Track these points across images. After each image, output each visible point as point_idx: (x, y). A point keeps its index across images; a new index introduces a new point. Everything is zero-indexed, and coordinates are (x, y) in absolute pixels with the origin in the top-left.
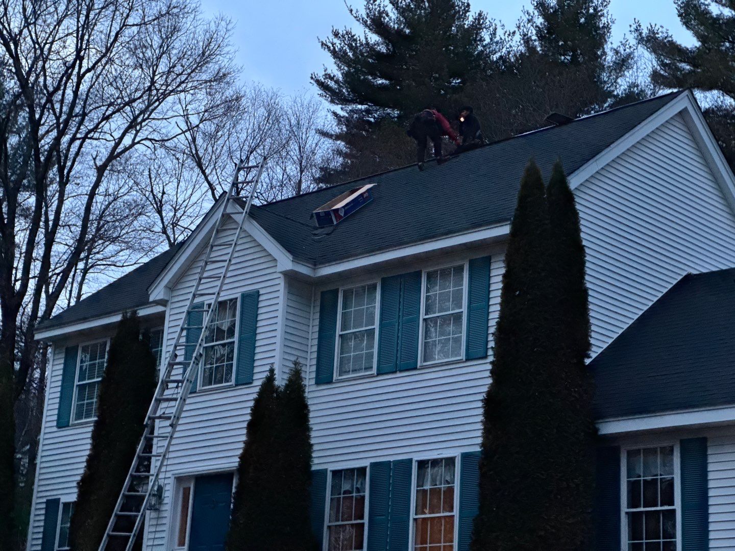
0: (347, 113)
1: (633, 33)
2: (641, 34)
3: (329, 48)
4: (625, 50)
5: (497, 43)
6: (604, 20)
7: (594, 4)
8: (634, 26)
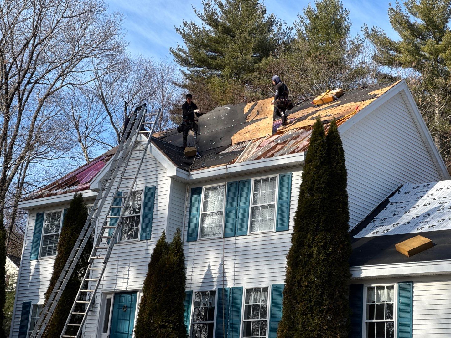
0: (191, 72)
1: (363, 32)
2: (368, 32)
3: (181, 32)
4: (358, 42)
5: (282, 33)
6: (346, 23)
7: (340, 13)
8: (364, 28)
